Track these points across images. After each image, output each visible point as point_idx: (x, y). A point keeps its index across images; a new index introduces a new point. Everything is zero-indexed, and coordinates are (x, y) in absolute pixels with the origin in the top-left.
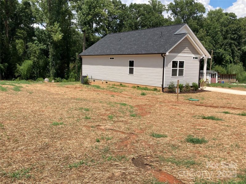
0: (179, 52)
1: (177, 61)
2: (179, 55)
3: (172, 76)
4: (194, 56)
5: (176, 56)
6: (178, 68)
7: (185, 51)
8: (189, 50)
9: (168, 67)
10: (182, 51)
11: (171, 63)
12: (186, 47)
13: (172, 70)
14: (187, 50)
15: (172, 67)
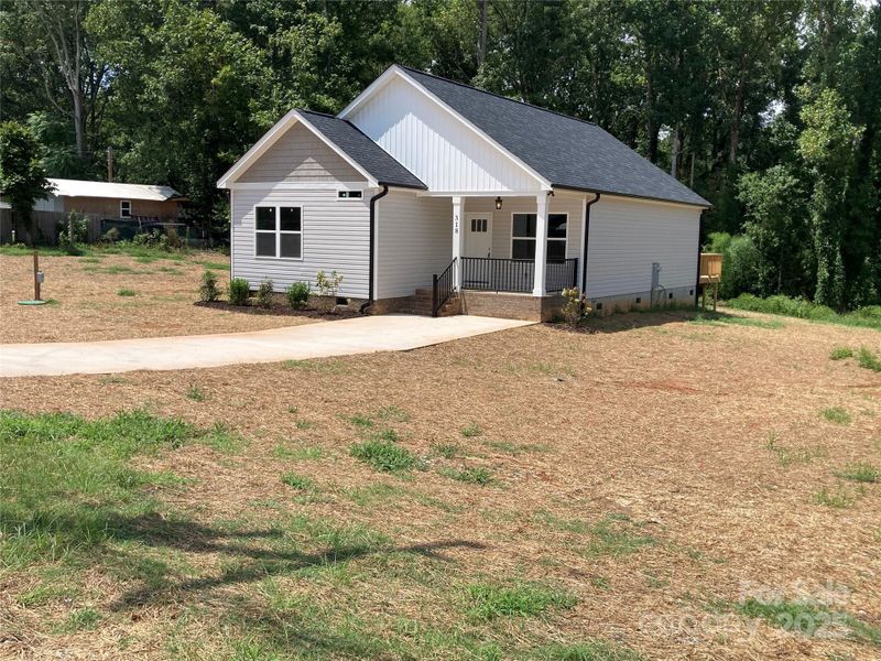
0: (281, 178)
1: (274, 209)
2: (280, 185)
3: (258, 254)
4: (342, 186)
5: (270, 191)
6: (278, 232)
7: (304, 173)
8: (317, 166)
9: (243, 225)
10: (292, 174)
11: (253, 215)
12: (308, 157)
13: (255, 235)
14: (310, 166)
15: (254, 225)
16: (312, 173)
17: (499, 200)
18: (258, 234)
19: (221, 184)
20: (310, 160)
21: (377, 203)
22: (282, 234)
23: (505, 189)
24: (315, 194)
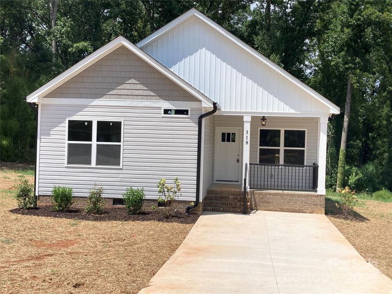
0: (99, 96)
1: (90, 123)
2: (97, 102)
3: (69, 163)
4: (167, 105)
5: (86, 106)
6: (94, 143)
7: (126, 92)
8: (141, 87)
9: (52, 137)
10: (111, 93)
11: (65, 128)
12: (130, 78)
13: (66, 146)
14: (132, 87)
15: (66, 137)
16: (137, 93)
17: (264, 119)
18: (69, 145)
19: (32, 98)
20: (133, 81)
21: (203, 120)
22: (98, 145)
23: (292, 111)
24: (137, 111)
